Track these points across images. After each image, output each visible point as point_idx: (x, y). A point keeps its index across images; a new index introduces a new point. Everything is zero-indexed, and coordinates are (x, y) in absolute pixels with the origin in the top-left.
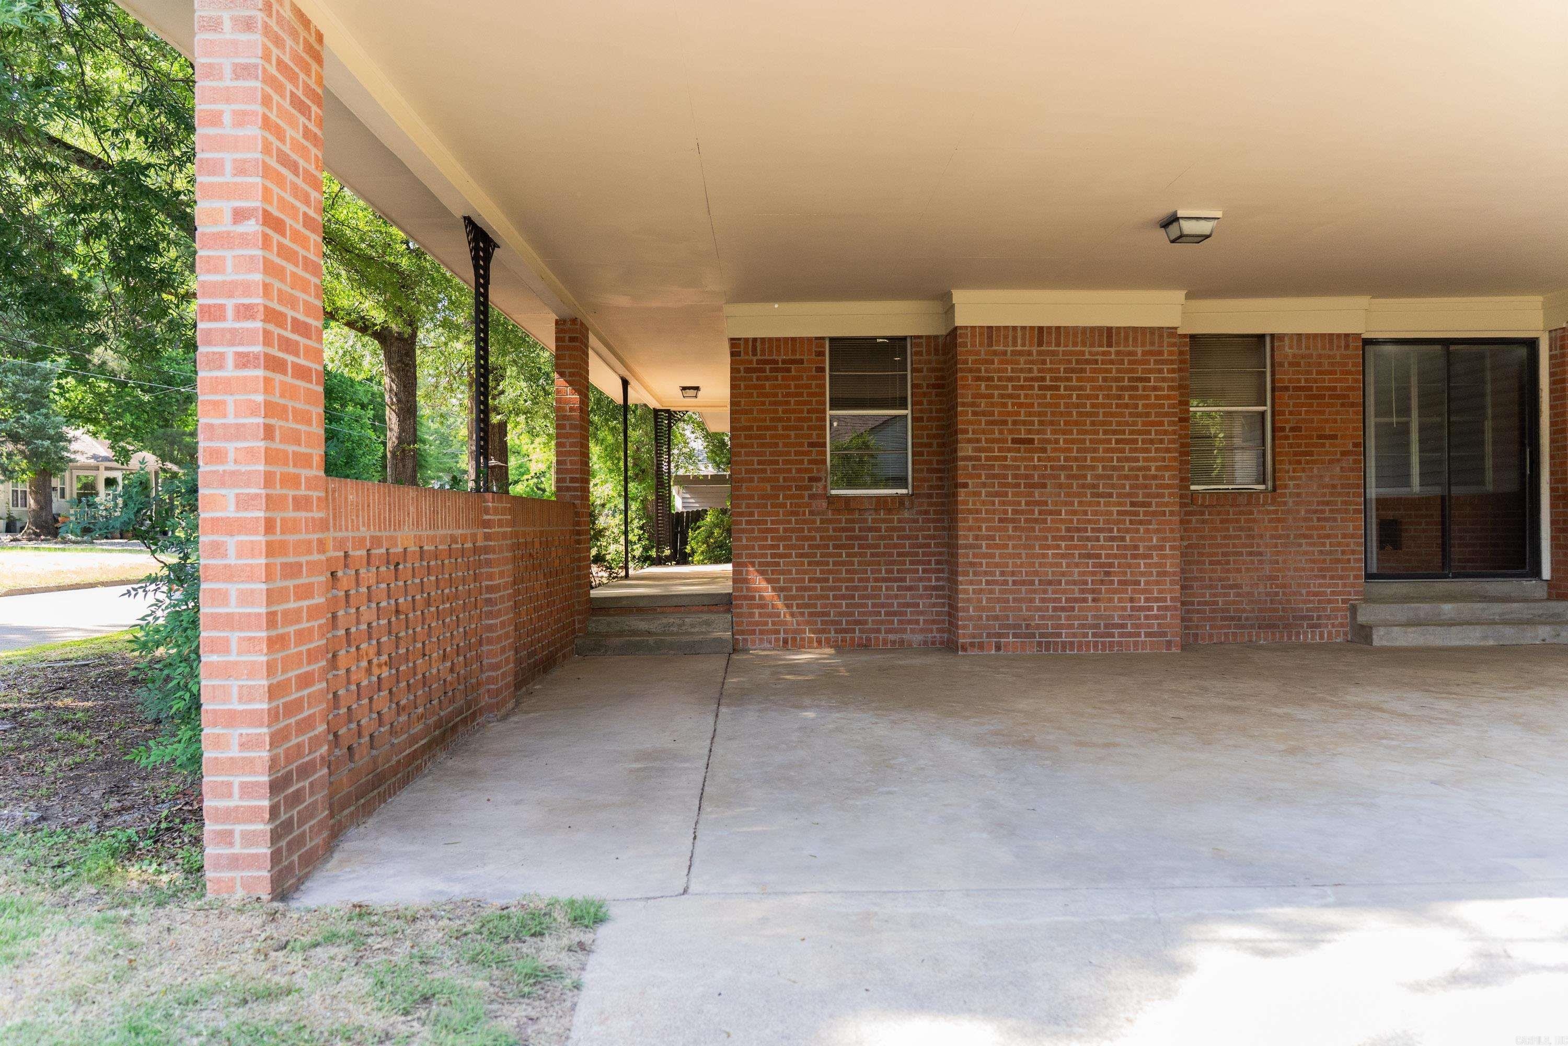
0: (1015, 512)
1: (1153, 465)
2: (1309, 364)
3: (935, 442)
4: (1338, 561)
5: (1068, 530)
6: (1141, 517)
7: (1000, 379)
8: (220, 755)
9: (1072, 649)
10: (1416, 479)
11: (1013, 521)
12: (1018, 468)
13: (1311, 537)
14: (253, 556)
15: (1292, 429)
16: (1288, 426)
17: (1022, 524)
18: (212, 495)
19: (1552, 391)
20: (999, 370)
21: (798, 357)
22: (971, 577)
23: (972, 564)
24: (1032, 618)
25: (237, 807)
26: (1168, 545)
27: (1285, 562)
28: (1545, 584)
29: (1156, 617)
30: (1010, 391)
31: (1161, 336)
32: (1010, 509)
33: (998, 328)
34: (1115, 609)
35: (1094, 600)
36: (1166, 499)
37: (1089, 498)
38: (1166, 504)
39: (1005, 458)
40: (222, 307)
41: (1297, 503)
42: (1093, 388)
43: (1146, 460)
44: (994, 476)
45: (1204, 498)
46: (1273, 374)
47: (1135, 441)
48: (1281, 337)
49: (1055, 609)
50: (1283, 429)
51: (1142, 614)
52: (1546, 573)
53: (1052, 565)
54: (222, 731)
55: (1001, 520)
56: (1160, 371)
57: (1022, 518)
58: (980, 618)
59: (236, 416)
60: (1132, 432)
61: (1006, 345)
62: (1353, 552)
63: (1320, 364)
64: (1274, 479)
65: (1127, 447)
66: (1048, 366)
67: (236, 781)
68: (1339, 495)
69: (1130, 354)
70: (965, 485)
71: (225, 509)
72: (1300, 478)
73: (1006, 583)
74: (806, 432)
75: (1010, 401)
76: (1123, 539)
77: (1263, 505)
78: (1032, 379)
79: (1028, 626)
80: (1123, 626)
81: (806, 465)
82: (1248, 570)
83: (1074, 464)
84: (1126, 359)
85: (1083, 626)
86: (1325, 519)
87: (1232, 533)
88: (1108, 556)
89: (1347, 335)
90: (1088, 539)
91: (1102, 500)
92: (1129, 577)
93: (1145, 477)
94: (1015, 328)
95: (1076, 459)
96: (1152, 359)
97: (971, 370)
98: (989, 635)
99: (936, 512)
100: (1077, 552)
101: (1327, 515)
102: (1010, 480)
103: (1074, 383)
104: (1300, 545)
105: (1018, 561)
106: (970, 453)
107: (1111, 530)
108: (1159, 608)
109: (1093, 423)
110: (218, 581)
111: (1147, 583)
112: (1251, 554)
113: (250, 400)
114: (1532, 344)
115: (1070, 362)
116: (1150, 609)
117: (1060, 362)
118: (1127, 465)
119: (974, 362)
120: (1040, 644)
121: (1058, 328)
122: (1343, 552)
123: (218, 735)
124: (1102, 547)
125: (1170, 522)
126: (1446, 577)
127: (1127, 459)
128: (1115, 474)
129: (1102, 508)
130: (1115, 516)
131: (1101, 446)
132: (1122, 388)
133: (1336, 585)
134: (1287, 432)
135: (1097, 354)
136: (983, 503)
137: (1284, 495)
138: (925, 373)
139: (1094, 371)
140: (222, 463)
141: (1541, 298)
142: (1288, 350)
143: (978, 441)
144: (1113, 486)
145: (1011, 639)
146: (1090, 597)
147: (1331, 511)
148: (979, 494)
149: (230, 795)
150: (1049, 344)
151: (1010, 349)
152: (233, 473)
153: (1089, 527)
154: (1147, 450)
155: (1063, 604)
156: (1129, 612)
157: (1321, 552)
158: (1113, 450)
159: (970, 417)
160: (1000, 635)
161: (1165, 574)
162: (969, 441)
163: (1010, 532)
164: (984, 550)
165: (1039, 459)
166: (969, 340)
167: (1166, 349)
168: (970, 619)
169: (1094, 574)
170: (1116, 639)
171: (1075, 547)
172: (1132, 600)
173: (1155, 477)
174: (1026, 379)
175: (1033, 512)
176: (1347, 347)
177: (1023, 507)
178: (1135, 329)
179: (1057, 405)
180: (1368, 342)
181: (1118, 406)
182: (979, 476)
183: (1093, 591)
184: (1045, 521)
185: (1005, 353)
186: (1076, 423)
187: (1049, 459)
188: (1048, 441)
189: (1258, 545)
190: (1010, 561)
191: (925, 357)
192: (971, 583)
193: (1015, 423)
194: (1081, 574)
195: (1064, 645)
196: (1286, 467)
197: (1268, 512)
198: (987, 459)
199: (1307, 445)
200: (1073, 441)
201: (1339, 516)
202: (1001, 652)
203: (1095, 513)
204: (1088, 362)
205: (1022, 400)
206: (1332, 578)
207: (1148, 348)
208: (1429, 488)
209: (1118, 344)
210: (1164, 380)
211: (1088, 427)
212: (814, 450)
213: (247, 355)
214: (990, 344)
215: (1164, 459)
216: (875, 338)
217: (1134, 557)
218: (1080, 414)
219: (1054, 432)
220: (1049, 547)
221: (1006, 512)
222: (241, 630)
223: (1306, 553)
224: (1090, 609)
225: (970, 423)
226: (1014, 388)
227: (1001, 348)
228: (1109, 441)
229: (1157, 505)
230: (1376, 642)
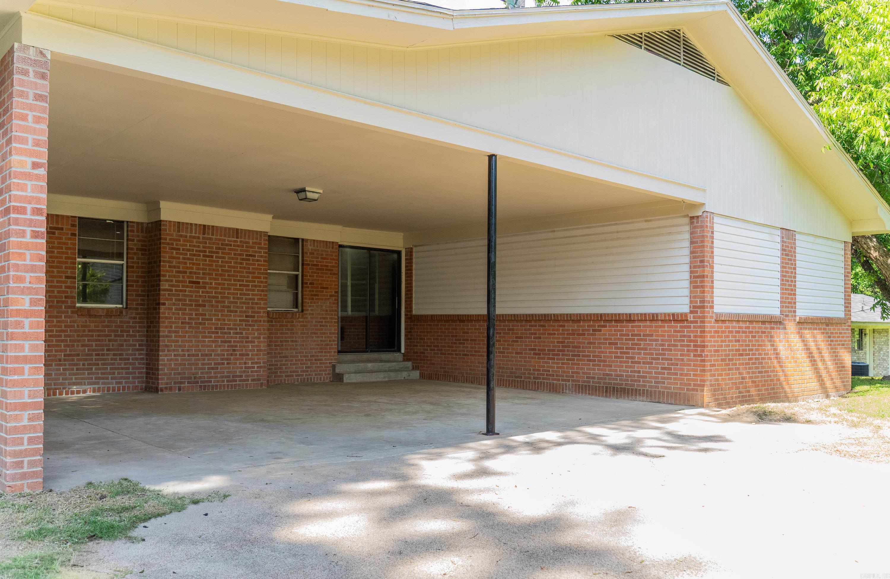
0: (190, 319)
1: (256, 298)
2: (318, 254)
3: (140, 280)
4: (328, 345)
5: (216, 328)
6: (250, 323)
7: (183, 250)
8: (17, 425)
9: (216, 389)
10: (349, 309)
11: (189, 323)
12: (192, 296)
13: (317, 333)
14: (38, 328)
15: (311, 284)
16: (309, 282)
17: (193, 325)
18: (16, 298)
19: (406, 274)
20: (183, 245)
21: (60, 226)
22: (166, 352)
23: (167, 346)
24: (197, 373)
25: (26, 449)
26: (262, 336)
27: (306, 345)
28: (402, 355)
29: (256, 371)
30: (188, 256)
31: (261, 236)
32: (187, 317)
33: (183, 223)
34: (237, 368)
35: (228, 364)
36: (262, 315)
37: (226, 313)
38: (262, 317)
39: (185, 291)
40: (25, 208)
41: (312, 318)
42: (229, 258)
43: (253, 295)
44: (180, 300)
45: (273, 315)
46: (303, 257)
47: (248, 286)
48: (307, 240)
49: (209, 368)
50: (306, 283)
51: (250, 370)
52: (403, 351)
53: (208, 346)
54: (19, 413)
55: (182, 323)
56: (260, 252)
57: (194, 322)
58: (171, 374)
59: (31, 261)
60: (247, 281)
61: (187, 232)
62: (334, 341)
63: (322, 255)
64: (302, 306)
65: (245, 288)
66: (208, 245)
67: (26, 437)
68: (329, 314)
69: (246, 242)
70: (164, 304)
71: (24, 305)
72: (313, 306)
73: (184, 355)
74: (64, 270)
75: (188, 262)
76: (242, 333)
77: (298, 319)
78: (200, 251)
79: (195, 378)
80: (241, 376)
81: (63, 289)
82: (291, 349)
83: (220, 296)
84: (245, 245)
85: (222, 377)
86: (323, 326)
87: (284, 331)
88: (234, 342)
89: (333, 242)
90: (225, 333)
91: (232, 314)
92: (244, 352)
93: (252, 303)
94: (191, 224)
95: (220, 293)
96: (257, 246)
97: (168, 244)
98: (175, 383)
99: (140, 318)
100: (220, 340)
101: (324, 324)
102: (187, 302)
103: (220, 255)
104: (313, 337)
105: (191, 344)
106: (167, 287)
107: (236, 329)
108: (258, 367)
109: (229, 276)
110: (19, 340)
111: (252, 355)
112: (292, 341)
113: (39, 254)
114: (399, 253)
115: (218, 244)
116: (253, 367)
117: (214, 244)
118: (244, 297)
119: (170, 239)
120: (201, 386)
121: (213, 227)
122: (330, 341)
123: (17, 415)
124: (232, 337)
125: (263, 325)
126: (367, 352)
127: (245, 294)
128: (239, 301)
129: (232, 318)
130: (238, 322)
131: (232, 287)
132: (243, 259)
133: (327, 356)
134: (308, 285)
135: (231, 241)
136: (174, 314)
137: (306, 314)
138: (135, 242)
139: (229, 249)
140: (23, 283)
141: (402, 234)
142: (309, 247)
143: (172, 281)
144: (238, 307)
145: (186, 385)
146: (226, 362)
147: (325, 322)
148: (171, 309)
149: (22, 444)
150: (208, 234)
151: (189, 235)
152: (28, 288)
153: (226, 327)
154: (253, 290)
155: (213, 366)
156: (244, 369)
157: (321, 341)
158: (238, 290)
159: (167, 268)
160: (181, 383)
161: (261, 350)
162: (167, 281)
163: (187, 329)
164: (173, 338)
165: (203, 292)
166: (167, 228)
167: (263, 242)
168: (165, 374)
169: (228, 350)
170: (238, 383)
171: (219, 337)
172: (245, 363)
173: (257, 304)
174: (196, 251)
175: (199, 319)
176: (333, 248)
177: (194, 316)
178: (249, 231)
179: (212, 265)
180: (341, 246)
181: (240, 268)
182: (171, 300)
183: (227, 359)
184: (205, 324)
185: (186, 237)
186: (221, 275)
187: (207, 292)
188: (207, 283)
189: (296, 337)
190: (187, 344)
191: (135, 233)
192: (166, 355)
193: (190, 273)
194: (222, 350)
195: (213, 386)
196: (308, 301)
197: (300, 322)
198: (176, 290)
199: (316, 291)
200: (219, 284)
201: (328, 324)
202: (181, 392)
203: (229, 320)
204: (227, 245)
205: (194, 261)
206: (325, 352)
207: (255, 241)
208: (354, 313)
209: (241, 237)
210: (262, 257)
211: (226, 277)
212: (69, 280)
213: (38, 232)
214: (179, 231)
215: (261, 295)
216: (106, 220)
217: (246, 342)
218: (222, 270)
219: (210, 279)
220: (206, 337)
221: (185, 319)
222: (31, 363)
223: (315, 341)
224: (225, 368)
225: (167, 271)
226: (191, 255)
227: (184, 234)
228: (236, 285)
229: (258, 317)
230: (345, 381)
